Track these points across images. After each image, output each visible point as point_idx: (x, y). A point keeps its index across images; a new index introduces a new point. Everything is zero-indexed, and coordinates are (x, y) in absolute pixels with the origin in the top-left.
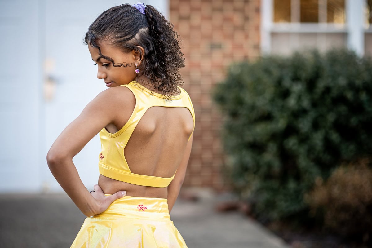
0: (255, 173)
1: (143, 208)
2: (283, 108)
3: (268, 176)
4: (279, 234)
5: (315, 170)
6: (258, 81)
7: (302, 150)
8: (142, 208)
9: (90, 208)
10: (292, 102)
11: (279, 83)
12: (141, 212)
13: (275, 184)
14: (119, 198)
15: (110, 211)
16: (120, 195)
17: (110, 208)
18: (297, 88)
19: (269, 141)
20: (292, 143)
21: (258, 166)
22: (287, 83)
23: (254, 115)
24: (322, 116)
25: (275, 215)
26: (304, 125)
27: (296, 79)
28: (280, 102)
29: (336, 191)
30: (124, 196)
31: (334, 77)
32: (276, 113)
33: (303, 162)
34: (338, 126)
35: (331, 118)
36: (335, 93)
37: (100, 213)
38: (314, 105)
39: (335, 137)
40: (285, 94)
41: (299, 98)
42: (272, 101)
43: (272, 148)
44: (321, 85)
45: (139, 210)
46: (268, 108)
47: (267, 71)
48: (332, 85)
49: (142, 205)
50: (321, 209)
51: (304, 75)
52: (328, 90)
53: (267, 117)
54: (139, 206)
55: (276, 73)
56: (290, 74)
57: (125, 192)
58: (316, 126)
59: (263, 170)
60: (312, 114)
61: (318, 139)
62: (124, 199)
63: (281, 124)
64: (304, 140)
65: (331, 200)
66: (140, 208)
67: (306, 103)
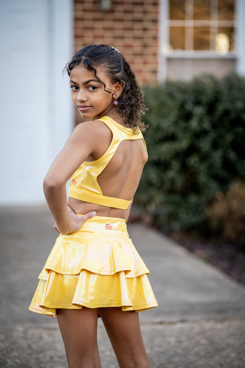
0: (159, 188)
1: (110, 227)
2: (186, 129)
3: (171, 191)
4: (181, 243)
5: (214, 185)
6: (162, 104)
7: (203, 168)
8: (108, 227)
9: (69, 228)
10: (194, 124)
11: (182, 106)
12: (108, 230)
13: (177, 198)
14: (90, 217)
15: (83, 229)
16: (91, 215)
17: (83, 226)
18: (199, 111)
19: (172, 159)
20: (193, 160)
21: (162, 182)
22: (189, 106)
23: (159, 136)
24: (221, 136)
25: (176, 226)
26: (205, 145)
27: (197, 103)
28: (182, 124)
29: (235, 204)
30: (94, 216)
31: (232, 101)
32: (180, 134)
33: (203, 178)
34: (234, 146)
35: (229, 138)
36: (233, 115)
37: (74, 231)
38: (214, 126)
39: (232, 155)
40: (187, 116)
41: (201, 120)
42: (176, 123)
43: (176, 165)
44: (221, 108)
45: (107, 229)
46: (172, 129)
47: (171, 96)
48: (230, 108)
49: (109, 224)
50: (222, 222)
51: (204, 99)
52: (227, 112)
53: (171, 138)
54: (106, 225)
55: (179, 97)
56: (192, 98)
57: (95, 212)
58: (215, 146)
59: (167, 185)
60: (212, 135)
61: (217, 157)
62: (94, 218)
63: (183, 144)
64: (204, 158)
65: (231, 213)
66: (107, 227)
67: (206, 125)
